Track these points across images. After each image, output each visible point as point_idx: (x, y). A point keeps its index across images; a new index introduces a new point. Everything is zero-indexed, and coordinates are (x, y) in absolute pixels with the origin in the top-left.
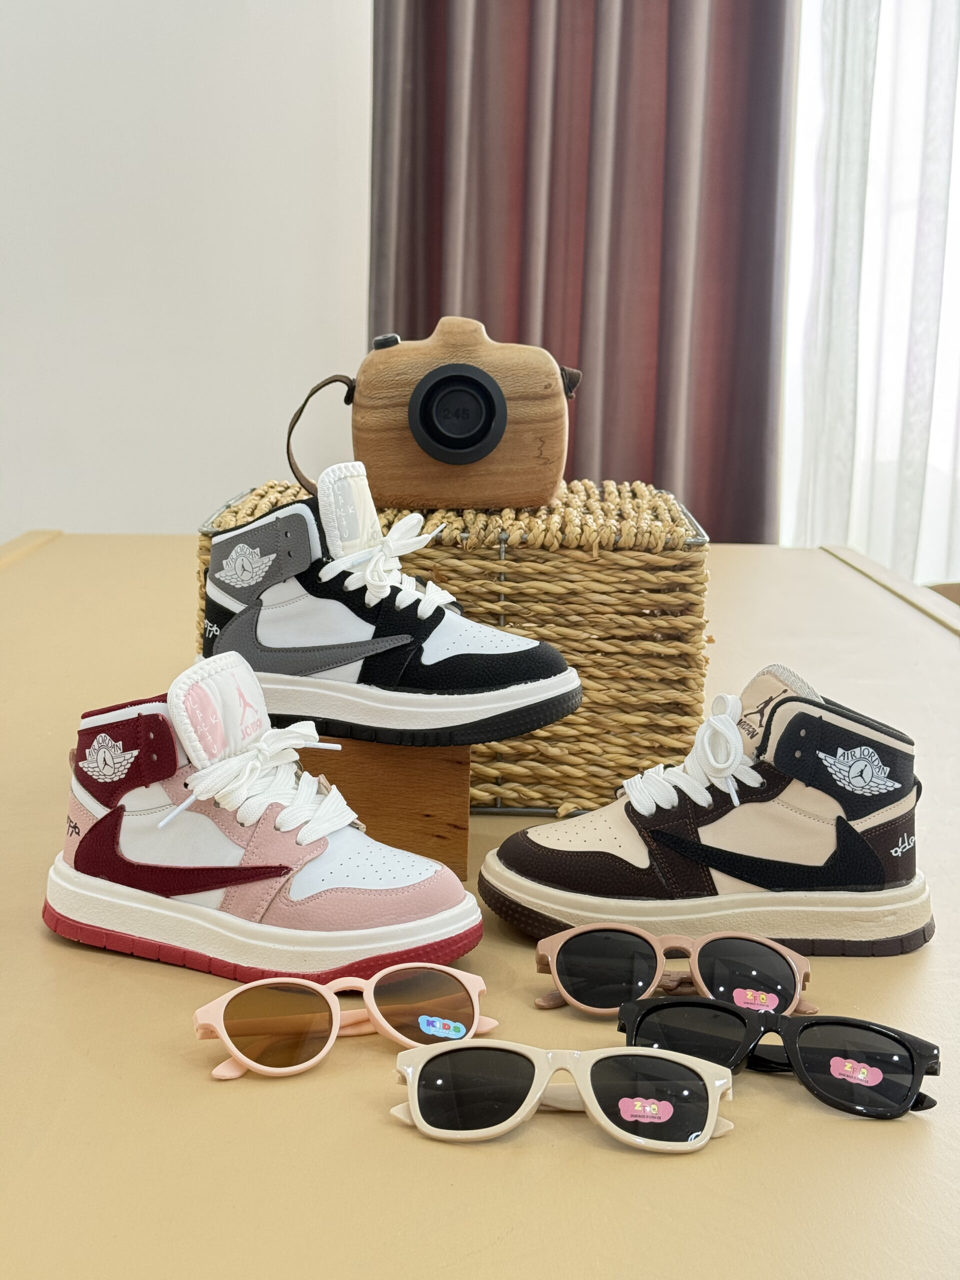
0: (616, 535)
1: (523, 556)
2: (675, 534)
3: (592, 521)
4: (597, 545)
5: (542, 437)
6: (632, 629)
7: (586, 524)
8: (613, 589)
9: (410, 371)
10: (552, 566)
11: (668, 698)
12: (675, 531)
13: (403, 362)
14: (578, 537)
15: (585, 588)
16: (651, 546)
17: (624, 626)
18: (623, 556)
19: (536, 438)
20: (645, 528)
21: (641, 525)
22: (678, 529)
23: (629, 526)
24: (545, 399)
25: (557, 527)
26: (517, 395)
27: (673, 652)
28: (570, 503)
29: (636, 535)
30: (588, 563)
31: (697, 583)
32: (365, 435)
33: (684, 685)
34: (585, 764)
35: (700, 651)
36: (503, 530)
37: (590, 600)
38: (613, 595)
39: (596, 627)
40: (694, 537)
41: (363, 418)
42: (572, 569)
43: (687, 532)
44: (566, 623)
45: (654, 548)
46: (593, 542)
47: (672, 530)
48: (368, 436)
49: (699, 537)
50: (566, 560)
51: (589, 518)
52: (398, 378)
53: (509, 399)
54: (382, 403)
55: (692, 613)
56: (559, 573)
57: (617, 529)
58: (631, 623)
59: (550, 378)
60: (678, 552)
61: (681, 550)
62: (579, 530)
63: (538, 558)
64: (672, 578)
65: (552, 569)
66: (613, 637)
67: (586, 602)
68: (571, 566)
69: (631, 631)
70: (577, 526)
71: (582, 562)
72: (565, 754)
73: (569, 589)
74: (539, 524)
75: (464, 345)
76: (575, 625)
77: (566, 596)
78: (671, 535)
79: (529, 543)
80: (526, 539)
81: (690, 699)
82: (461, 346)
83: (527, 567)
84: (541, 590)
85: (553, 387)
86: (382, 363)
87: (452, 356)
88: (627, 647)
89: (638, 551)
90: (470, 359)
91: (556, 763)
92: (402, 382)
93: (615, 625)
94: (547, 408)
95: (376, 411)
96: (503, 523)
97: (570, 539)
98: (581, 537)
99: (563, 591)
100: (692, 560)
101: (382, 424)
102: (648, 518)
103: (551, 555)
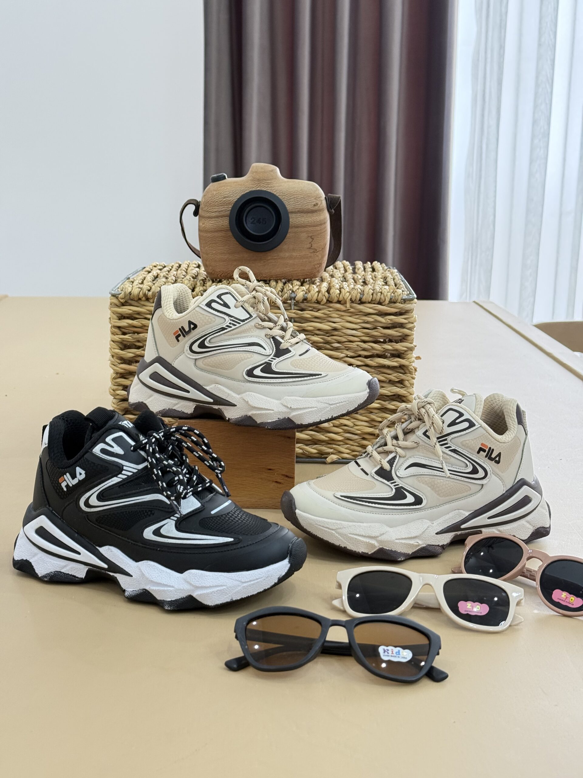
0: (361, 294)
1: (305, 307)
2: (396, 293)
3: (347, 286)
4: (349, 300)
5: (311, 236)
6: (371, 351)
7: (343, 288)
8: (359, 327)
9: (232, 195)
10: (322, 313)
11: (392, 392)
12: (396, 292)
13: (228, 190)
14: (338, 295)
15: (342, 326)
16: (381, 301)
17: (366, 349)
18: (365, 307)
19: (309, 236)
20: (378, 290)
21: (376, 288)
22: (398, 290)
23: (368, 289)
24: (314, 212)
25: (325, 290)
26: (297, 210)
27: (395, 364)
28: (334, 275)
29: (372, 294)
30: (344, 311)
31: (409, 323)
32: (205, 235)
33: (402, 384)
34: (343, 432)
35: (411, 363)
36: (293, 291)
37: (345, 334)
38: (358, 330)
39: (349, 350)
40: (408, 295)
41: (203, 224)
42: (334, 315)
43: (404, 292)
44: (331, 348)
45: (384, 302)
46: (347, 298)
47: (395, 291)
48: (206, 235)
49: (411, 295)
50: (331, 309)
51: (345, 285)
52: (224, 200)
53: (292, 212)
54: (215, 215)
55: (407, 341)
56: (326, 317)
57: (361, 291)
58: (370, 347)
59: (317, 200)
60: (398, 304)
61: (400, 303)
62: (338, 292)
63: (314, 308)
64: (394, 320)
65: (322, 315)
66: (360, 356)
67: (343, 334)
68: (333, 313)
69: (370, 352)
70: (337, 289)
71: (340, 311)
72: (332, 427)
73: (333, 327)
74: (315, 288)
75: (264, 179)
76: (336, 349)
77: (331, 331)
78: (394, 294)
79: (308, 299)
80: (306, 297)
81: (405, 392)
82: (263, 180)
83: (307, 314)
84: (316, 328)
85: (319, 205)
86: (214, 190)
87: (257, 186)
88: (368, 362)
89: (374, 304)
90: (268, 188)
91: (325, 432)
92: (227, 202)
93: (360, 349)
94: (315, 218)
95: (211, 220)
96: (293, 287)
97: (333, 297)
98: (339, 296)
99: (329, 328)
100: (407, 309)
101: (215, 228)
102: (381, 284)
103: (321, 307)
